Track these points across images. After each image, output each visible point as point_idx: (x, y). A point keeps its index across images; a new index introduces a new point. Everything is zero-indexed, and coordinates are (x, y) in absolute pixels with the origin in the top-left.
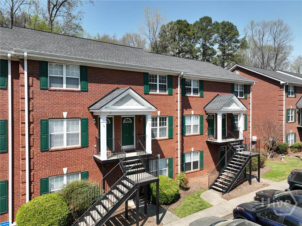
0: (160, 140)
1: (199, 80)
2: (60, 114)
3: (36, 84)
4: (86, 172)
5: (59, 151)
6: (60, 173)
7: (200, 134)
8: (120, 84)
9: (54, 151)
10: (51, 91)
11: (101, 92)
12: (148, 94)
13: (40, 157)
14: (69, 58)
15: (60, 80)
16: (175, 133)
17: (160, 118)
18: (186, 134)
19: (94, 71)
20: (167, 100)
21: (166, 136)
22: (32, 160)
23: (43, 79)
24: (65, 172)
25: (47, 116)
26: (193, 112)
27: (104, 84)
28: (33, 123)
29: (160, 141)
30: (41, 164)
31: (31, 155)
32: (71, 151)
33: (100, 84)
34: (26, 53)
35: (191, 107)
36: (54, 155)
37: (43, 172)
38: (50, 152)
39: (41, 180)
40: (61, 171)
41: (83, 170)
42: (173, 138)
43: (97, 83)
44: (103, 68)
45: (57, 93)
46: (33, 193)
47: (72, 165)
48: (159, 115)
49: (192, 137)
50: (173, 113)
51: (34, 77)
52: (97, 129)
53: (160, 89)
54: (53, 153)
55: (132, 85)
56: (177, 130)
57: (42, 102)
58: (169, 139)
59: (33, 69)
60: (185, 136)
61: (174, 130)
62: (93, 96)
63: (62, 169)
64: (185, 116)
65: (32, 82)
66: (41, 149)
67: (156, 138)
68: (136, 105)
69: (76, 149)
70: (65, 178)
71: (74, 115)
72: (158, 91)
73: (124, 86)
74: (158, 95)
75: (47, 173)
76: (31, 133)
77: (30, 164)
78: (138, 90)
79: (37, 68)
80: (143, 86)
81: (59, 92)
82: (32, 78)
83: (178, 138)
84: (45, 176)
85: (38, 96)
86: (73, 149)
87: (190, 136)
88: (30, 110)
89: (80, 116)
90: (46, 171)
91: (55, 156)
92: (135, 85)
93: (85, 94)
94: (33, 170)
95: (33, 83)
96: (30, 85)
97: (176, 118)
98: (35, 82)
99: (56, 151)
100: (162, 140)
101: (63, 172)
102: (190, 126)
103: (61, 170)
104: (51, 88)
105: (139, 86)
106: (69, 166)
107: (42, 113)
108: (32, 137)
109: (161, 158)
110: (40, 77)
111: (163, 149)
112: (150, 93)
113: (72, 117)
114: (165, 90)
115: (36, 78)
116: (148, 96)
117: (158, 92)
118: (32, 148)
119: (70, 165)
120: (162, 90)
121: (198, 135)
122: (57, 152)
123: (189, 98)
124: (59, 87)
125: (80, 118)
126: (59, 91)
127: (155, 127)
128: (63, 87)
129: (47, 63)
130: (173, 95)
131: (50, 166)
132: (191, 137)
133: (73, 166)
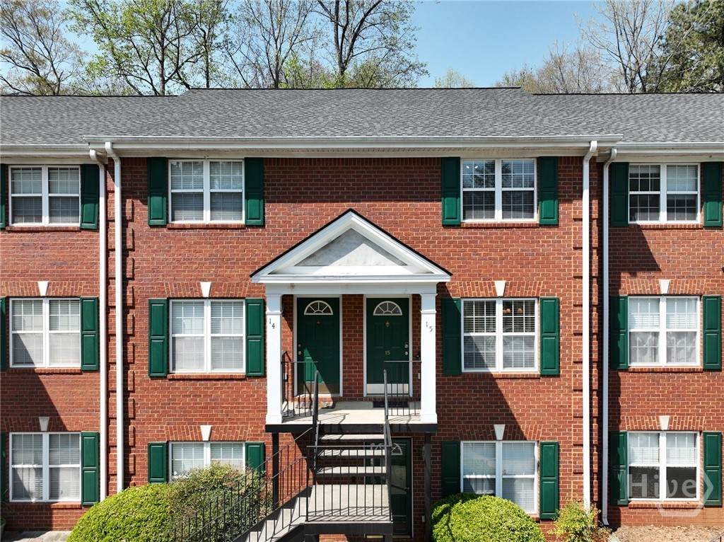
0: (505, 377)
1: (703, 164)
2: (195, 286)
3: (141, 215)
4: (260, 444)
5: (191, 380)
6: (193, 438)
7: (705, 370)
8: (359, 201)
9: (179, 380)
10: (174, 229)
11: (301, 226)
12: (458, 226)
13: (148, 392)
14: (209, 142)
15: (194, 201)
16: (569, 359)
17: (507, 305)
18: (634, 365)
19: (280, 168)
20: (533, 242)
21: (532, 365)
22: (132, 396)
23: (156, 200)
24: (205, 437)
25: (164, 292)
26: (664, 285)
27: (310, 204)
28: (133, 307)
29: (506, 381)
30: (150, 408)
31: (129, 383)
32: (219, 383)
33: (300, 204)
34: (109, 143)
35: (657, 266)
36: (178, 388)
37: (155, 428)
38: (170, 380)
39: (150, 446)
40: (195, 431)
41: (252, 439)
42: (559, 376)
43: (292, 202)
44: (307, 159)
45: (187, 235)
46: (134, 474)
47: (222, 420)
48: (500, 292)
49: (663, 378)
50: (561, 287)
51: (137, 198)
52: (292, 328)
53: (505, 209)
54: (177, 384)
55: (399, 201)
56: (580, 349)
57: (153, 259)
58: (542, 376)
59: (134, 181)
60: (626, 370)
61: (565, 348)
62: (279, 239)
63: (199, 428)
64: (626, 298)
65: (131, 211)
66: (150, 372)
67: (492, 370)
68: (377, 265)
69: (231, 379)
70: (207, 450)
71: (229, 290)
72: (498, 212)
73: (373, 206)
74: (496, 228)
75: (163, 432)
76: (130, 331)
77: (127, 404)
78: (422, 213)
79: (143, 176)
80: (440, 201)
81: (191, 232)
82: (131, 200)
83: (581, 376)
84: (158, 439)
85: (144, 243)
86: (226, 380)
87: (653, 371)
88: (128, 277)
89: (244, 292)
90: (162, 427)
91: (181, 392)
92: (410, 201)
93: (257, 234)
94: (134, 419)
95: (133, 213)
96: (128, 218)
97: (575, 306)
98: (137, 210)
99: (183, 380)
100: (515, 378)
101: (200, 434)
102: (656, 334)
103: (195, 428)
104: (176, 222)
105: (426, 201)
106: (216, 423)
107: (152, 284)
108: (132, 341)
109: (509, 439)
110: (149, 198)
111: (515, 409)
112: (468, 221)
113: (222, 295)
114: (530, 211)
115: (141, 201)
116: (457, 231)
117: (498, 217)
118: (131, 366)
119: (219, 419)
120: (517, 209)
121: (693, 371)
122: (188, 383)
123: (645, 233)
124: (196, 219)
125: (243, 298)
126: (193, 228)
127: (485, 334)
128: (202, 219)
129: (164, 161)
130: (561, 224)
131: (170, 416)
132: (656, 375)
133: (225, 424)
